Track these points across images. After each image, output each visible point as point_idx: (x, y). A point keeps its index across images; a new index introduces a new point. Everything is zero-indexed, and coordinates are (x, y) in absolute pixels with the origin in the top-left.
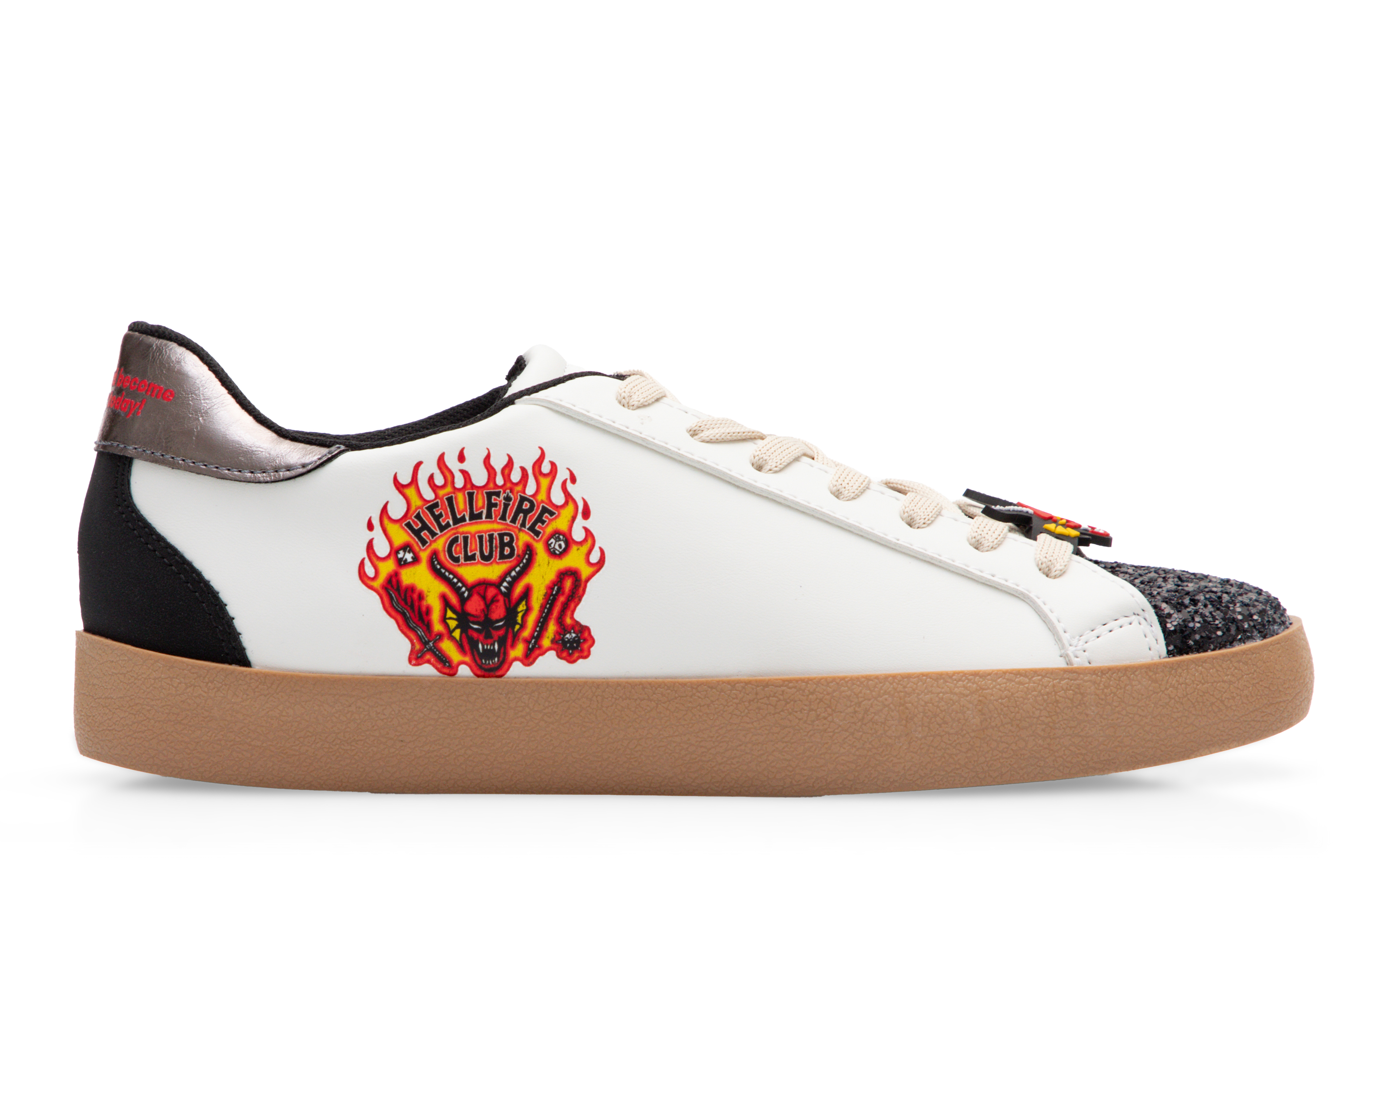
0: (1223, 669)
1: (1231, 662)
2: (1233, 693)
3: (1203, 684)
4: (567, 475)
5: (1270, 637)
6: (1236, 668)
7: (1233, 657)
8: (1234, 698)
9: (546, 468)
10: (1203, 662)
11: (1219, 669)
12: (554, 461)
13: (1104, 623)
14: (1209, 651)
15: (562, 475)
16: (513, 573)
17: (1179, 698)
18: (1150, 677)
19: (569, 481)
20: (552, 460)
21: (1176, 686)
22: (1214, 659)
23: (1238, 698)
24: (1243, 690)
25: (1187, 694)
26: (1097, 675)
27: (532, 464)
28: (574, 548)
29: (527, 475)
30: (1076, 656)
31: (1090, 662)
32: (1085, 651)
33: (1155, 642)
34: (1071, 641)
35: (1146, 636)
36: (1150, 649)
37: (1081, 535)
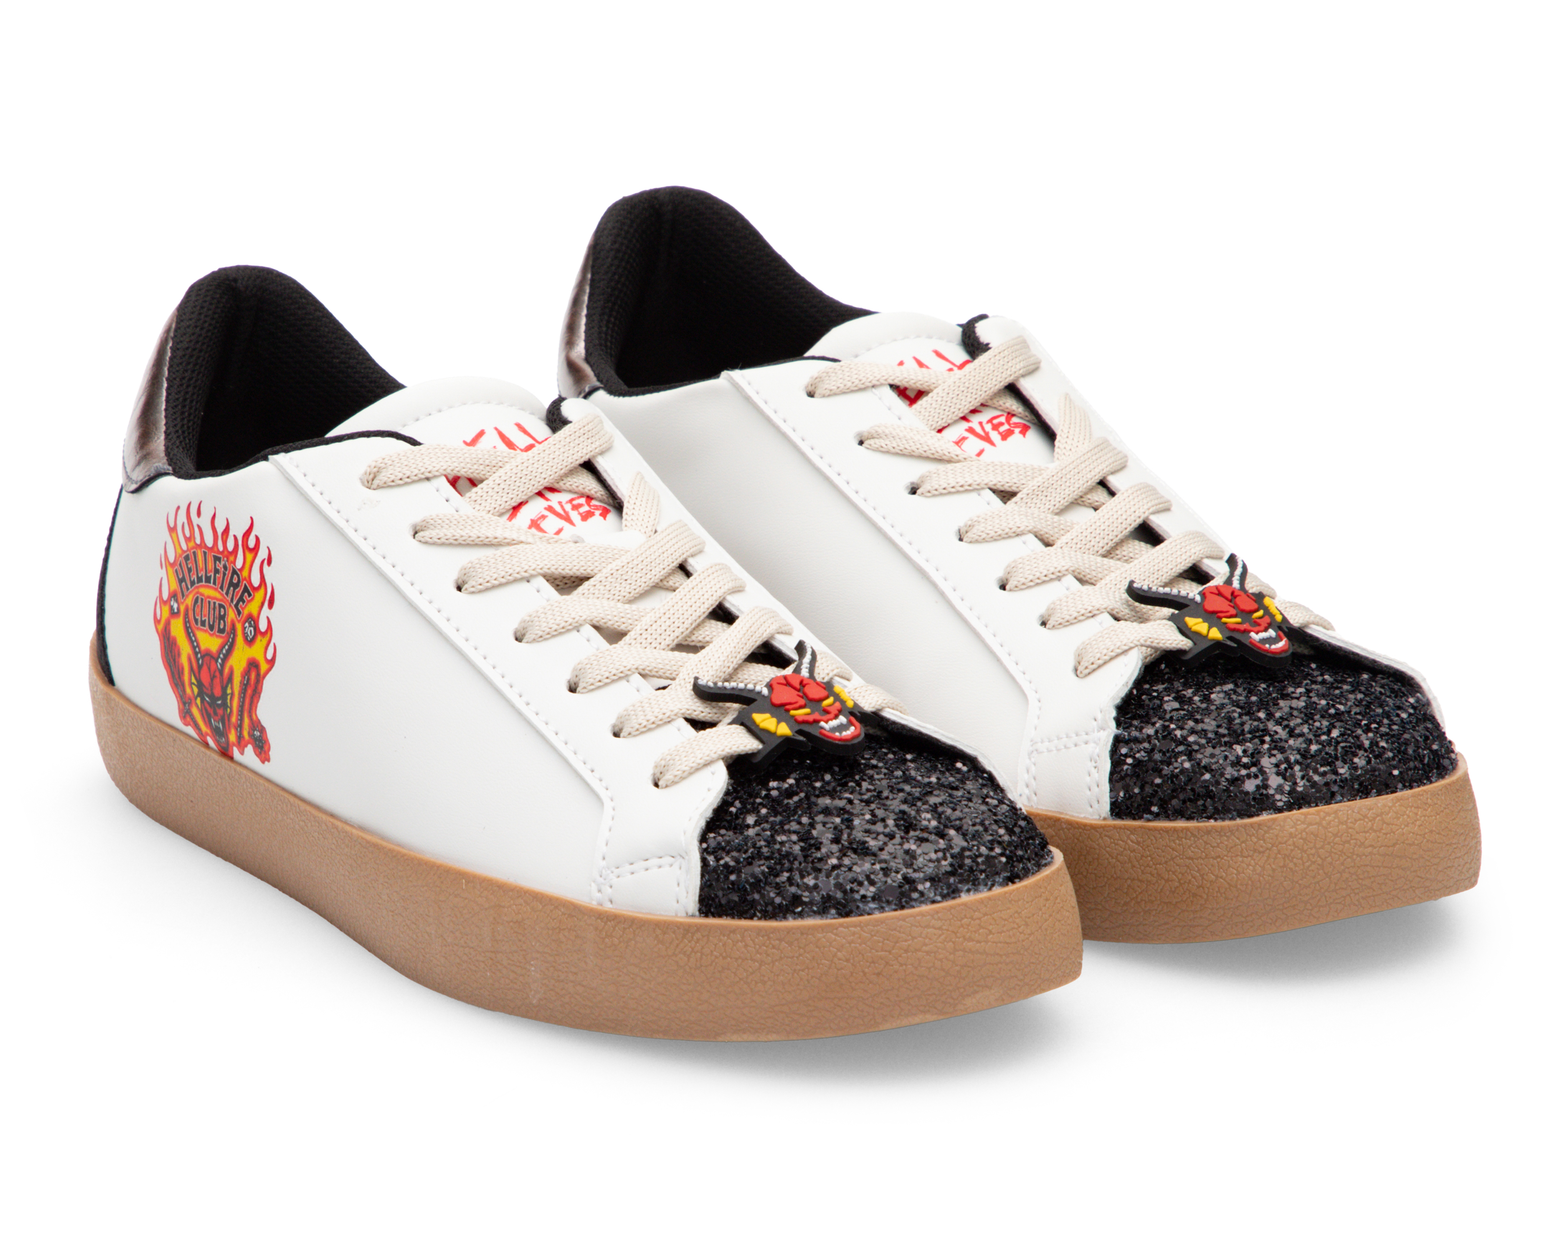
0: (755, 945)
1: (769, 938)
2: (764, 976)
3: (724, 958)
4: (266, 556)
5: (855, 916)
6: (774, 947)
7: (772, 933)
8: (764, 983)
9: (251, 543)
10: (731, 932)
11: (751, 943)
12: (259, 536)
13: (645, 858)
14: (755, 918)
15: (262, 554)
16: (224, 651)
17: (690, 968)
18: (657, 936)
19: (266, 562)
20: (257, 534)
21: (688, 953)
22: (746, 930)
23: (769, 983)
24: (778, 975)
25: (701, 966)
26: (602, 919)
27: (242, 535)
28: (259, 638)
29: (238, 545)
30: (600, 891)
31: (611, 902)
32: (611, 887)
33: (685, 894)
34: (604, 871)
35: (678, 885)
36: (678, 902)
37: (796, 734)
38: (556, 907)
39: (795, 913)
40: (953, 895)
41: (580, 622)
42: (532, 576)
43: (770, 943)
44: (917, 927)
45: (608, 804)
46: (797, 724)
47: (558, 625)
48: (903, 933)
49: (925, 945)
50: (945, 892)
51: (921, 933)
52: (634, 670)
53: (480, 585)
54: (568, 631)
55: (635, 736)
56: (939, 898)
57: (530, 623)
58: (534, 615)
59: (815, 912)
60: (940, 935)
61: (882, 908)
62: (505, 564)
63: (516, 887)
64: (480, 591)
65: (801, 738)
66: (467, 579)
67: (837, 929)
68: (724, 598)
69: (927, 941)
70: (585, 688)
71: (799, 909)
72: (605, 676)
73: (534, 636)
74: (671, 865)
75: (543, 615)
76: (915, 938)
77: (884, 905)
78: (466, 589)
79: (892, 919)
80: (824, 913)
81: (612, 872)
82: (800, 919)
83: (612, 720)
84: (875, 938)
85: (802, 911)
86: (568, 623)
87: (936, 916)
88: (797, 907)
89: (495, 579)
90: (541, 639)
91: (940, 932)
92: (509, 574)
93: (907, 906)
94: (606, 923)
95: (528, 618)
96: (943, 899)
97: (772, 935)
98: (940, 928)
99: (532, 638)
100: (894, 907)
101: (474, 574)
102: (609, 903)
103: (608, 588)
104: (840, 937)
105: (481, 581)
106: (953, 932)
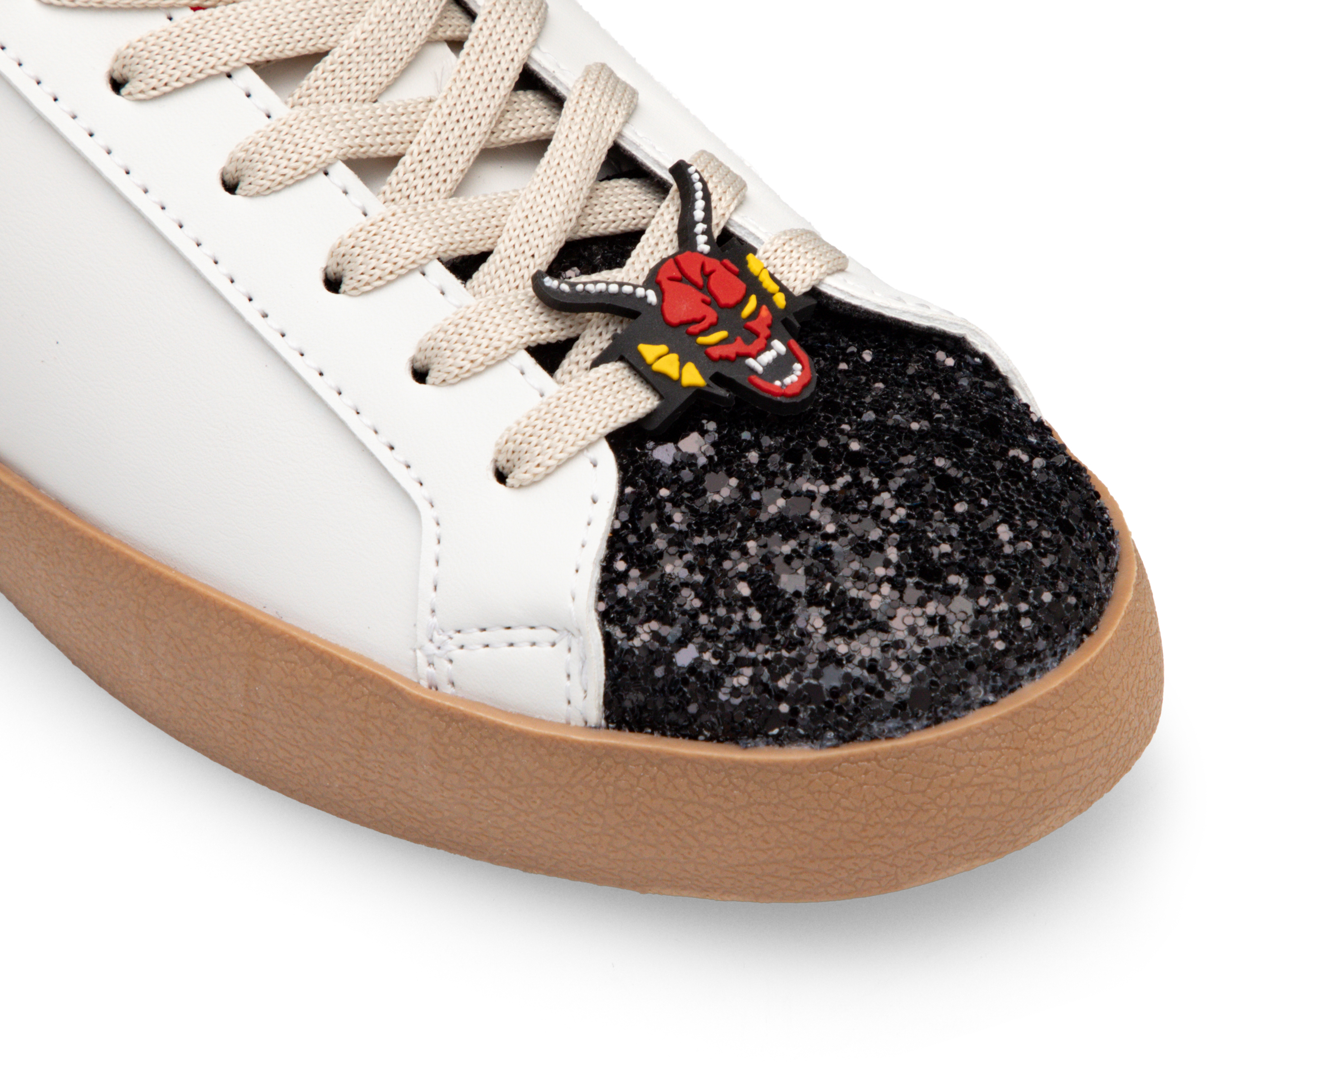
11: (698, 781)
13: (507, 626)
30: (431, 664)
31: (453, 684)
32: (451, 661)
33: (582, 695)
34: (435, 634)
35: (569, 676)
36: (569, 702)
37: (712, 384)
38: (358, 681)
39: (767, 736)
40: (1010, 687)
41: (329, 161)
42: (236, 69)
43: (731, 782)
44: (964, 752)
45: (427, 513)
46: (711, 364)
47: (295, 169)
48: (943, 763)
49: (978, 775)
50: (999, 684)
51: (971, 759)
52: (431, 257)
53: (154, 89)
54: (310, 176)
55: (452, 384)
56: (991, 698)
57: (247, 163)
58: (253, 149)
59: (801, 737)
60: (999, 757)
61: (908, 726)
62: (190, 52)
63: (283, 633)
64: (155, 98)
65: (722, 392)
66: (130, 74)
67: (840, 765)
68: (529, 57)
69: (979, 769)
70: (354, 288)
71: (776, 731)
72: (388, 271)
73: (258, 188)
74: (553, 645)
75: (266, 151)
76: (962, 768)
77: (910, 721)
78: (130, 94)
79: (927, 745)
80: (816, 738)
81: (451, 638)
82: (777, 748)
83: (410, 352)
84: (899, 774)
85: (779, 735)
86: (311, 165)
87: (991, 732)
88: (772, 729)
89: (177, 80)
90: (269, 191)
91: (998, 753)
92: (198, 69)
93: (945, 717)
94: (448, 726)
95: (242, 155)
96: (996, 696)
97: (733, 772)
98: (999, 748)
99: (254, 192)
100: (925, 722)
101: (140, 68)
102: (450, 686)
103: (354, 73)
104: (844, 777)
105: (154, 82)
106: (1017, 749)
